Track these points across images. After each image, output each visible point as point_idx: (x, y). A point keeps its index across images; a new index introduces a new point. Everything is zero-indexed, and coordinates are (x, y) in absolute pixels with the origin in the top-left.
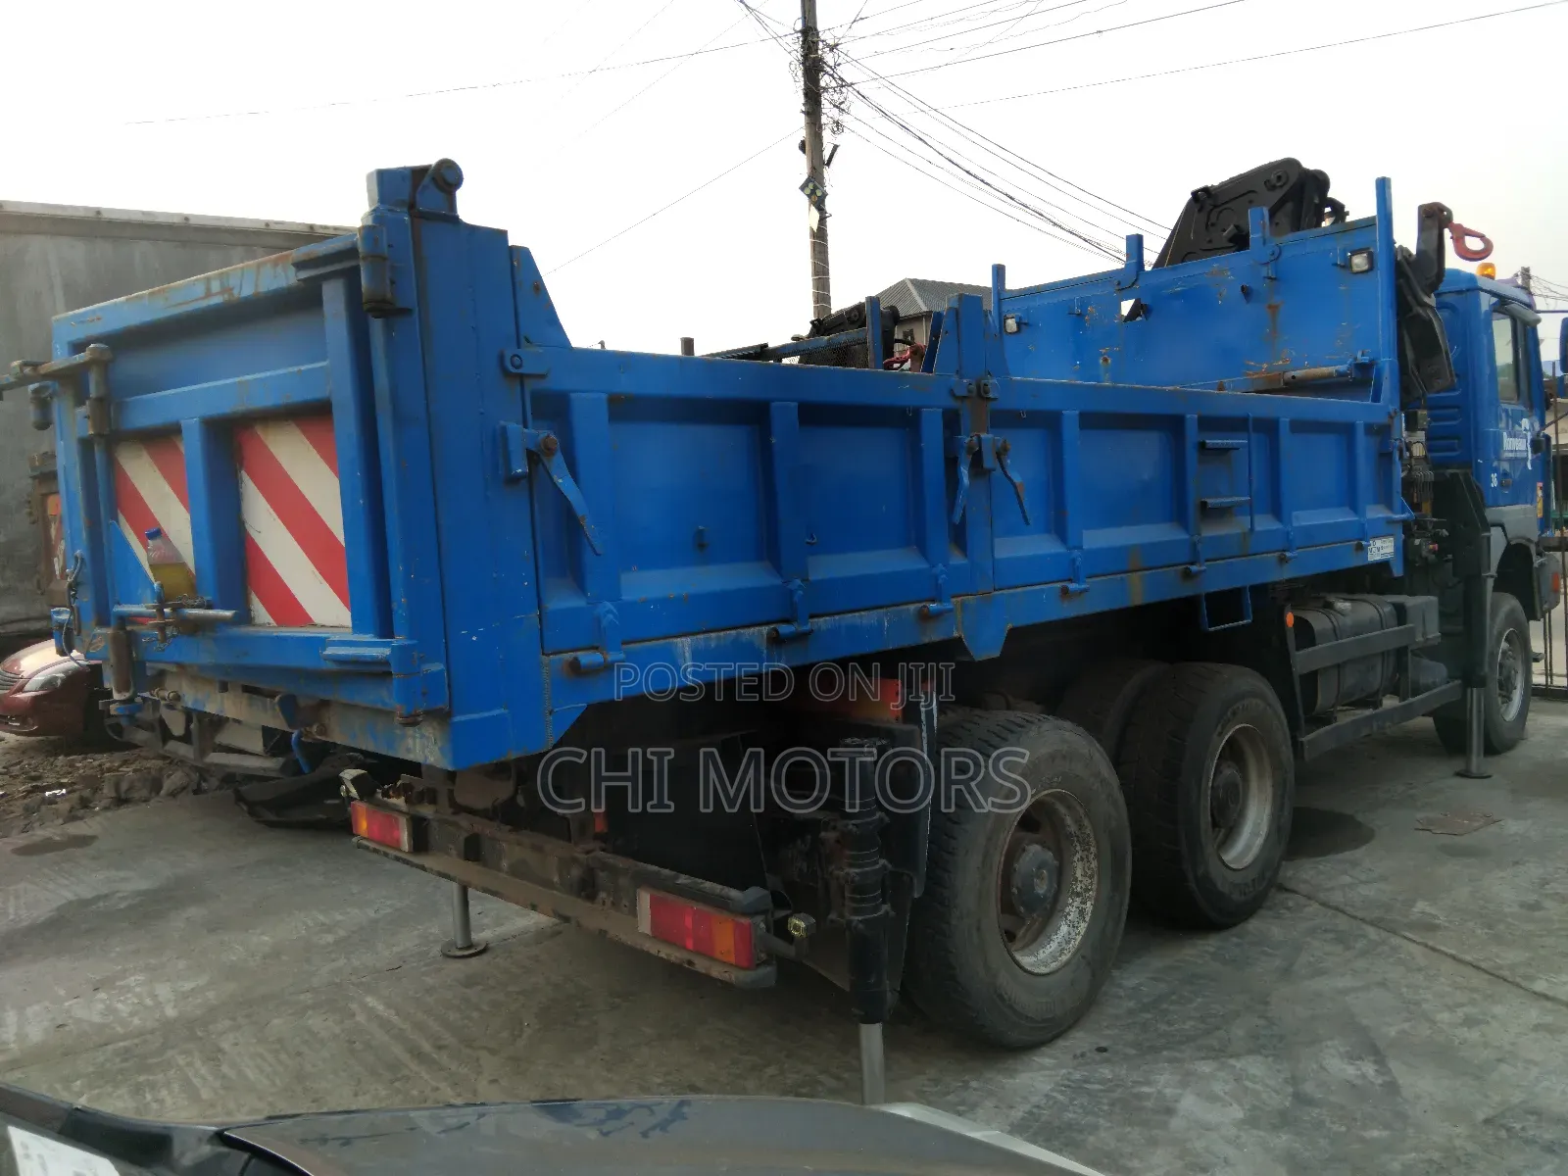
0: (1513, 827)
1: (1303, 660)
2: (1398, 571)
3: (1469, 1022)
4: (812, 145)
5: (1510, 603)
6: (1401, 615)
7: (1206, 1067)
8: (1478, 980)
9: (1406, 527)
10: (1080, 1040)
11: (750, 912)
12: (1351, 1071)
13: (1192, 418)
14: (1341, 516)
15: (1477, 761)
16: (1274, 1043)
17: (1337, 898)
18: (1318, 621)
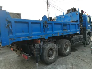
0: (87, 50)
1: (72, 39)
2: (79, 33)
3: (80, 63)
4: (48, 8)
5: (88, 36)
6: (80, 36)
7: (61, 66)
8: (81, 60)
9: (80, 31)
10: (54, 64)
11: (28, 56)
12: (70, 67)
13: (63, 24)
14: (75, 30)
15: (86, 46)
16: (66, 64)
17: (74, 54)
18: (74, 37)
